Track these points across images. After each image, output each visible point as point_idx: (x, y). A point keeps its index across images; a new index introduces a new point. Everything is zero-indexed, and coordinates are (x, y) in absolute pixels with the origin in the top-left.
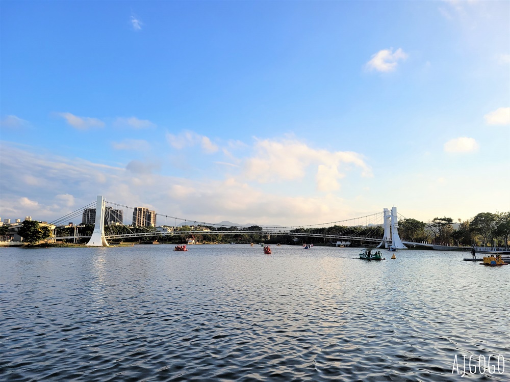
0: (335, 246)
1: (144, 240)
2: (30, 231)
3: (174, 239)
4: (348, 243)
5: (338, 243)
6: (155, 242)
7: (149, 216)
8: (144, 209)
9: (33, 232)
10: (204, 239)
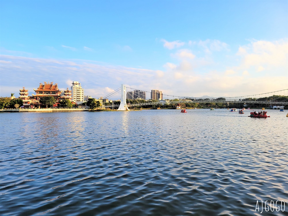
0: (272, 109)
1: (153, 107)
2: (91, 103)
3: (169, 106)
4: (282, 107)
5: (274, 107)
6: (159, 108)
7: (159, 94)
8: (156, 91)
9: (93, 104)
10: (186, 106)
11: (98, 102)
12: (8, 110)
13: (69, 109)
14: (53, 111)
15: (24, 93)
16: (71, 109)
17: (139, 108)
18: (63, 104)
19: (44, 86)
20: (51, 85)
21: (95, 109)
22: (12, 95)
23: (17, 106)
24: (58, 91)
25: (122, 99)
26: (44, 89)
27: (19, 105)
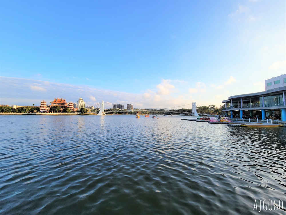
1: (124, 113)
3: (132, 113)
5: (181, 114)
6: (127, 114)
7: (131, 106)
8: (130, 104)
9: (83, 111)
10: (142, 113)
11: (87, 110)
12: (29, 113)
13: (68, 114)
14: (59, 115)
15: (44, 104)
16: (70, 114)
17: (116, 113)
18: (65, 111)
19: (57, 100)
20: (62, 100)
21: (85, 114)
22: (33, 105)
23: (35, 111)
24: (65, 103)
25: (101, 108)
26: (57, 102)
27: (37, 111)
